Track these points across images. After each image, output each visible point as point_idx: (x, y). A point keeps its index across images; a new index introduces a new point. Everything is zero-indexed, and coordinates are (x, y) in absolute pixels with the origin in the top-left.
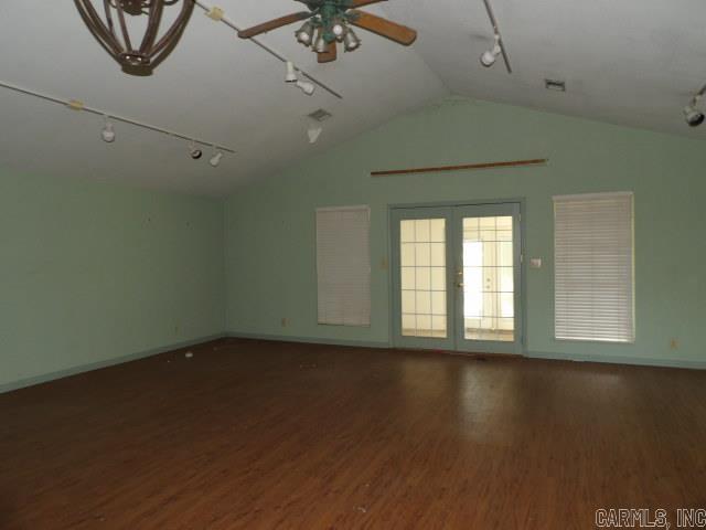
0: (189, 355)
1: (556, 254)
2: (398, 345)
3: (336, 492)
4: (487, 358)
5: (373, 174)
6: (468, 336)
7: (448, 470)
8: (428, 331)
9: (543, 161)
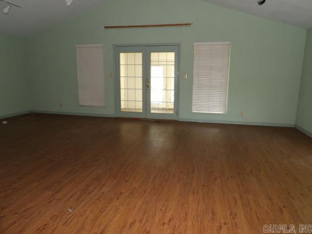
0: (5, 122)
1: (194, 71)
2: (118, 116)
3: (58, 200)
4: (161, 121)
5: (105, 27)
6: (152, 111)
7: (127, 181)
8: (134, 109)
9: (190, 24)
